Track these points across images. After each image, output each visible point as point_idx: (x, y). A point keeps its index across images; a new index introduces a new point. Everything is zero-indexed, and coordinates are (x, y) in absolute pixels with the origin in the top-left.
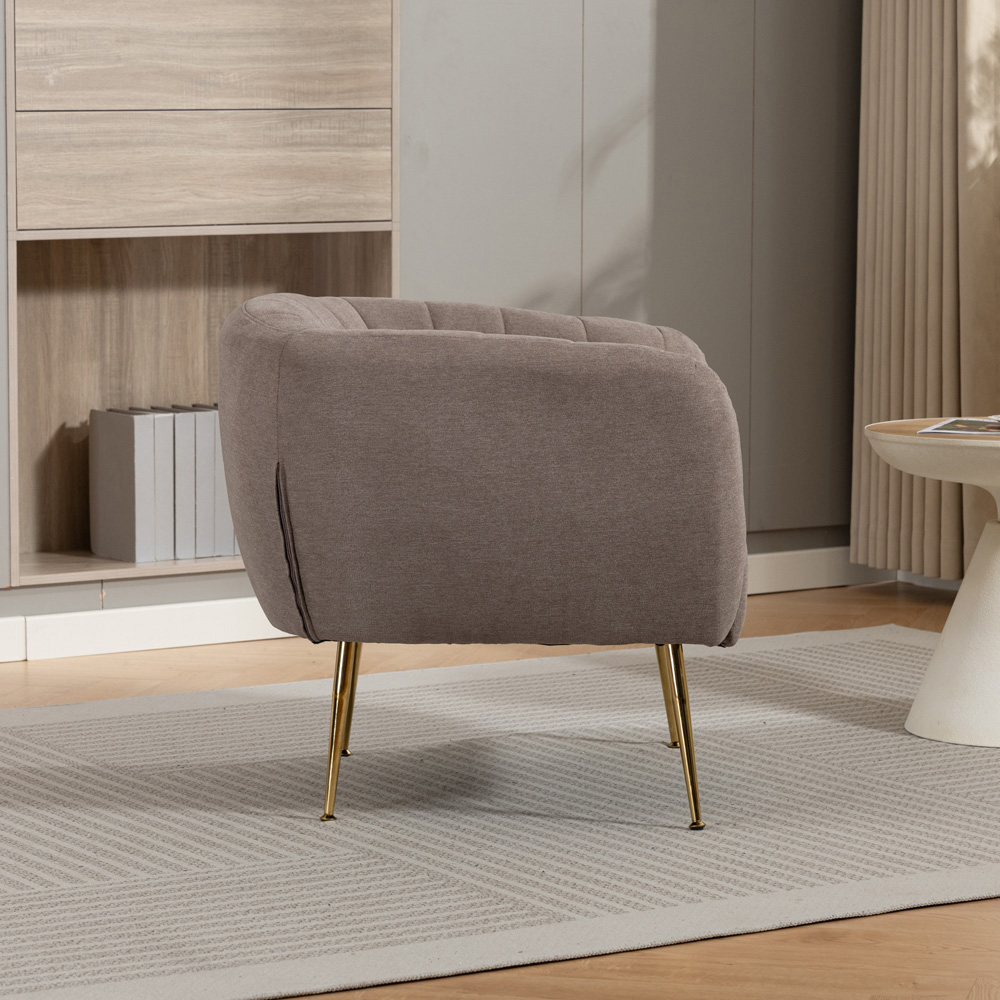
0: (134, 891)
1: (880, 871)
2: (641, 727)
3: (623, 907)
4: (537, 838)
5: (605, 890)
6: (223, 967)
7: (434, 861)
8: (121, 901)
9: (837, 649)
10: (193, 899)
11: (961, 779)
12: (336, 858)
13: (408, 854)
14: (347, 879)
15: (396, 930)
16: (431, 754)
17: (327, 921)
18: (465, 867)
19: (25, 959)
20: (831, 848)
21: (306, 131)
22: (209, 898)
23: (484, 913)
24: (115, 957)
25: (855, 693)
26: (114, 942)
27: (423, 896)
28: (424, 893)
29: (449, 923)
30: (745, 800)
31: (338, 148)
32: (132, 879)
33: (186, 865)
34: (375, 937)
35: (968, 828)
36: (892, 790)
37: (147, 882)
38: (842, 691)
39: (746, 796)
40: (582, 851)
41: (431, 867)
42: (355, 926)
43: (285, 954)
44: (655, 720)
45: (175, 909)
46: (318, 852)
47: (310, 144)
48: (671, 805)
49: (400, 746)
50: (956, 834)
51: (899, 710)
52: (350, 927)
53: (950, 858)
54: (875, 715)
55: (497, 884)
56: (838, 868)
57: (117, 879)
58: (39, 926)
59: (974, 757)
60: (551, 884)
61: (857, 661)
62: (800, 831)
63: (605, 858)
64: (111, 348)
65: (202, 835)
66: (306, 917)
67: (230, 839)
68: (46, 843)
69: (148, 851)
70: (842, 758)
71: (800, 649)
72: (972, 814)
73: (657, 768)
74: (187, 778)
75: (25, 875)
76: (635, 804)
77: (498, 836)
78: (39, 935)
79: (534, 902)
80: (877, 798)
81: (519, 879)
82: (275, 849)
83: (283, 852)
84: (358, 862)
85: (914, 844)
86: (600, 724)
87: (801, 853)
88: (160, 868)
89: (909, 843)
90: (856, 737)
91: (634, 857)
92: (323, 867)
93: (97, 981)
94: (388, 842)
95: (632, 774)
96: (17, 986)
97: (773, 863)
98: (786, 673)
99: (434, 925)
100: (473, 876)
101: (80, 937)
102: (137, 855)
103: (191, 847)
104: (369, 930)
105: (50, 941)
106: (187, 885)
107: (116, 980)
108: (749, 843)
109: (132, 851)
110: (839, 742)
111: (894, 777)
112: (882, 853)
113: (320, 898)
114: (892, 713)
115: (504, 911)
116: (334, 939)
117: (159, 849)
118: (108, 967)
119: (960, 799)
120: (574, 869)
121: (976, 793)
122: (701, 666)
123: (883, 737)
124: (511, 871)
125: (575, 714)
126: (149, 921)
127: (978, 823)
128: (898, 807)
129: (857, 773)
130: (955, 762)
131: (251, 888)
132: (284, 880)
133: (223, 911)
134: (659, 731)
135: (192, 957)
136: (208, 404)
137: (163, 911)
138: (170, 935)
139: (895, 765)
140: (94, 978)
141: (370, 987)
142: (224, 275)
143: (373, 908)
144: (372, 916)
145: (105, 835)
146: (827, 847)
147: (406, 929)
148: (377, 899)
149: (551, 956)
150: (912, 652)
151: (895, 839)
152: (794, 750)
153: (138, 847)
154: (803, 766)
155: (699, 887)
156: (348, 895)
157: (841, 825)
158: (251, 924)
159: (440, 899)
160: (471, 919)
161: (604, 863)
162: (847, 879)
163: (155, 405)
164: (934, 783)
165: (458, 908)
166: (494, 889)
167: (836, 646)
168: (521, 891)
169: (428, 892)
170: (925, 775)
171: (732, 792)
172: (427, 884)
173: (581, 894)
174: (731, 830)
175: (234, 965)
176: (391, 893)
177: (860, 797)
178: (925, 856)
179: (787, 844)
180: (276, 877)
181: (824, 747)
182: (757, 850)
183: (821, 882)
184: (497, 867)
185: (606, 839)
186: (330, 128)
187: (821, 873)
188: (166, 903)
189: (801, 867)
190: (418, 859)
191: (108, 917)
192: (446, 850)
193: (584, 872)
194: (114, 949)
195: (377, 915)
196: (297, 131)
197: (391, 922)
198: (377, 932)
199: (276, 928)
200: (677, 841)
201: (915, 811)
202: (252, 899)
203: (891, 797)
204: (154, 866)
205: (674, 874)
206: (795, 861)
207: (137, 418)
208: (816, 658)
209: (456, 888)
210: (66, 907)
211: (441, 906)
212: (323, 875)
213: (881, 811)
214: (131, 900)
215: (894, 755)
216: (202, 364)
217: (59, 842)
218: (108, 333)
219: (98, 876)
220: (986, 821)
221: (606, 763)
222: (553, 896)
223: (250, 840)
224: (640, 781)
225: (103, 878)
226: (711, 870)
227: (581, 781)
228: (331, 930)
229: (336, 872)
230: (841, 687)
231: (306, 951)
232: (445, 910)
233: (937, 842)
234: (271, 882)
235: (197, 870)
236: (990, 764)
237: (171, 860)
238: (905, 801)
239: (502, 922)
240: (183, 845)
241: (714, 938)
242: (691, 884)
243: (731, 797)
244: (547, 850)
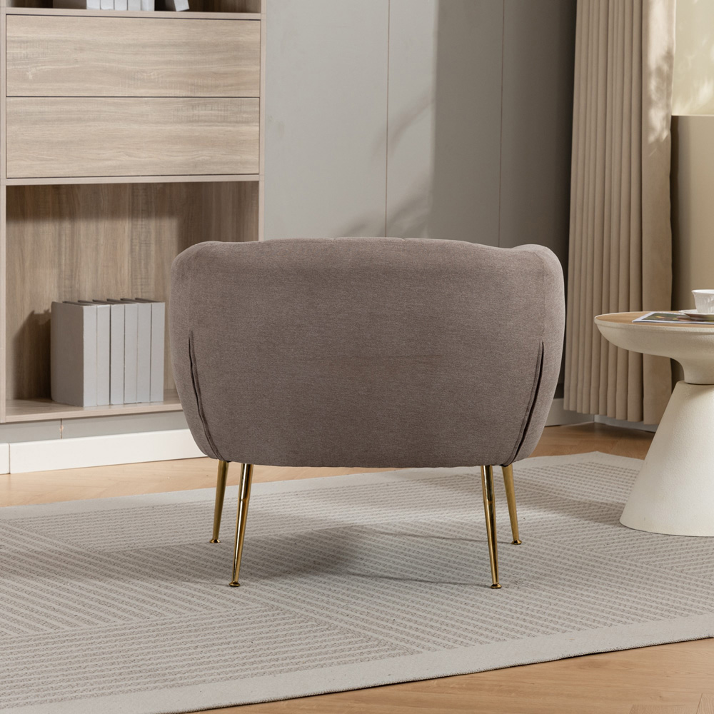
0: (116, 632)
1: (623, 620)
2: (441, 521)
3: (453, 644)
4: (385, 596)
5: (438, 633)
6: (188, 685)
7: (318, 613)
8: (108, 639)
9: (563, 468)
10: (157, 638)
11: (665, 558)
12: (251, 610)
13: (299, 607)
14: (260, 625)
15: (301, 660)
16: (301, 539)
17: (253, 653)
18: (340, 617)
19: (50, 680)
20: (587, 604)
21: (202, 112)
22: (168, 637)
23: (359, 648)
24: (112, 678)
25: (581, 499)
26: (109, 667)
27: (315, 636)
28: (315, 634)
29: (337, 654)
30: (521, 571)
31: (224, 124)
32: (113, 624)
33: (147, 615)
34: (288, 664)
35: (677, 591)
36: (619, 565)
37: (124, 627)
38: (572, 497)
39: (521, 569)
40: (418, 606)
41: (317, 617)
42: (273, 657)
43: (228, 676)
44: (450, 516)
45: (146, 645)
46: (237, 606)
47: (205, 121)
48: (471, 575)
49: (279, 534)
50: (670, 595)
51: (614, 510)
52: (269, 657)
53: (669, 611)
54: (598, 514)
55: (364, 628)
56: (594, 618)
57: (101, 623)
58: (55, 656)
59: (671, 543)
60: (401, 629)
61: (578, 476)
62: (563, 592)
63: (434, 611)
64: (65, 260)
65: (155, 594)
66: (237, 650)
67: (175, 597)
68: (48, 599)
69: (120, 605)
70: (582, 542)
71: (538, 468)
72: (678, 581)
73: (457, 550)
74: (136, 555)
75: (39, 621)
76: (447, 574)
77: (358, 595)
78: (57, 662)
79: (392, 640)
80: (611, 570)
81: (379, 626)
82: (207, 604)
83: (212, 606)
84: (265, 613)
85: (642, 602)
86: (413, 519)
87: (567, 607)
88: (131, 617)
89: (639, 601)
90: (588, 528)
91: (454, 610)
92: (243, 616)
93: (103, 694)
94: (283, 599)
95: (441, 553)
96: (48, 698)
97: (549, 615)
98: (532, 484)
99: (326, 656)
100: (346, 623)
101: (85, 664)
102: (114, 608)
103: (149, 602)
104: (282, 660)
105: (65, 667)
106: (152, 628)
107: (115, 694)
108: (530, 601)
109: (109, 605)
110: (578, 532)
111: (620, 556)
112: (622, 607)
113: (245, 638)
114: (609, 512)
115: (373, 646)
116: (260, 666)
117: (127, 604)
118: (108, 685)
119: (667, 571)
120: (414, 618)
121: (677, 567)
122: (473, 479)
123: (606, 529)
124: (371, 619)
125: (395, 512)
126: (130, 653)
127: (683, 588)
128: (626, 577)
129: (594, 554)
130: (659, 546)
131: (196, 631)
132: (218, 625)
133: (180, 646)
134: (453, 524)
135: (165, 678)
136: (130, 298)
137: (139, 646)
138: (147, 663)
139: (618, 547)
140: (100, 692)
141: (291, 699)
142: (142, 210)
143: (282, 645)
144: (282, 650)
145: (88, 594)
146: (584, 604)
147: (308, 659)
148: (285, 638)
149: (411, 678)
150: (615, 470)
151: (629, 598)
152: (549, 537)
153: (113, 602)
154: (556, 549)
155: (501, 630)
156: (263, 635)
157: (590, 589)
158: (201, 655)
159: (327, 638)
160: (351, 652)
161: (434, 614)
162: (602, 626)
163: (95, 299)
164: (648, 560)
165: (340, 644)
166: (362, 631)
167: (562, 466)
168: (382, 633)
169: (318, 634)
170: (641, 554)
171: (512, 566)
172: (316, 628)
173: (422, 635)
174: (517, 592)
175: (194, 683)
176: (293, 634)
177: (599, 570)
178: (651, 609)
179: (556, 602)
180: (211, 624)
181: (568, 535)
182: (537, 605)
183: (585, 627)
184: (361, 616)
185: (432, 597)
186: (218, 110)
187: (584, 621)
188: (140, 640)
189: (569, 617)
190: (307, 611)
191: (101, 650)
192: (325, 605)
193: (422, 620)
194: (110, 673)
195: (286, 649)
196: (196, 112)
197: (296, 654)
198: (288, 661)
199: (219, 658)
200: (481, 599)
201: (638, 579)
202: (198, 638)
203: (621, 570)
204: (126, 615)
205: (483, 622)
206: (564, 613)
207: (85, 308)
208: (550, 474)
209: (336, 631)
210: (71, 643)
211: (329, 643)
212: (244, 622)
213: (615, 579)
214: (115, 638)
215: (616, 541)
216: (126, 271)
217: (57, 599)
218: (63, 249)
219: (88, 622)
220: (688, 586)
221: (422, 545)
222: (404, 636)
223: (189, 598)
224: (448, 558)
225: (93, 623)
226: (508, 619)
227: (407, 558)
228: (257, 660)
229: (252, 620)
230: (571, 494)
231: (242, 674)
232: (332, 646)
233: (658, 600)
234: (209, 626)
235: (157, 618)
236: (683, 547)
237: (136, 611)
238: (630, 572)
239: (373, 655)
240: (143, 601)
241: (519, 666)
242: (496, 629)
243: (512, 569)
244: (394, 605)
